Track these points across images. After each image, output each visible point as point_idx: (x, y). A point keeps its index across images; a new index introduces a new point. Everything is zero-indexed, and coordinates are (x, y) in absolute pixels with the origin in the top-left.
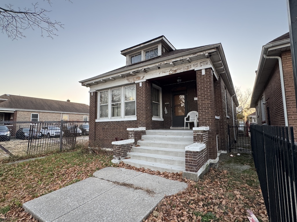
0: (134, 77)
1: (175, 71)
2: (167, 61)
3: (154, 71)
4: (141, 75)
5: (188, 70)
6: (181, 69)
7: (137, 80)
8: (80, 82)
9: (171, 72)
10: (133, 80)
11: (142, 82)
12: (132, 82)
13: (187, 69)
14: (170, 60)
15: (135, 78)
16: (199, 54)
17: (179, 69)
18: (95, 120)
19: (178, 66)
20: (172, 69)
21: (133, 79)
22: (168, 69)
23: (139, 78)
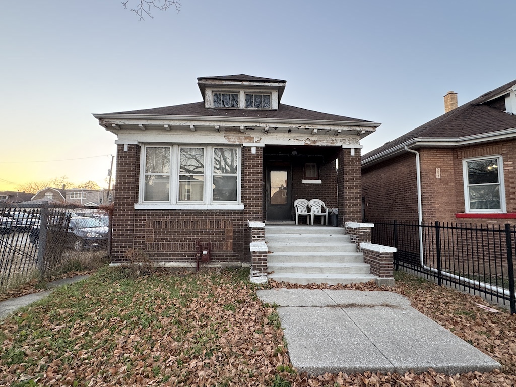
0: (240, 135)
1: (315, 141)
2: (310, 126)
3: (282, 134)
4: (256, 136)
5: (333, 145)
6: (323, 140)
7: (246, 141)
8: (96, 116)
9: (308, 142)
10: (237, 140)
11: (257, 147)
12: (235, 143)
13: (332, 143)
14: (314, 126)
15: (242, 138)
16: (355, 128)
17: (320, 141)
18: (133, 205)
19: (319, 136)
20: (310, 138)
21: (237, 137)
22: (305, 137)
23: (251, 139)
